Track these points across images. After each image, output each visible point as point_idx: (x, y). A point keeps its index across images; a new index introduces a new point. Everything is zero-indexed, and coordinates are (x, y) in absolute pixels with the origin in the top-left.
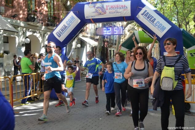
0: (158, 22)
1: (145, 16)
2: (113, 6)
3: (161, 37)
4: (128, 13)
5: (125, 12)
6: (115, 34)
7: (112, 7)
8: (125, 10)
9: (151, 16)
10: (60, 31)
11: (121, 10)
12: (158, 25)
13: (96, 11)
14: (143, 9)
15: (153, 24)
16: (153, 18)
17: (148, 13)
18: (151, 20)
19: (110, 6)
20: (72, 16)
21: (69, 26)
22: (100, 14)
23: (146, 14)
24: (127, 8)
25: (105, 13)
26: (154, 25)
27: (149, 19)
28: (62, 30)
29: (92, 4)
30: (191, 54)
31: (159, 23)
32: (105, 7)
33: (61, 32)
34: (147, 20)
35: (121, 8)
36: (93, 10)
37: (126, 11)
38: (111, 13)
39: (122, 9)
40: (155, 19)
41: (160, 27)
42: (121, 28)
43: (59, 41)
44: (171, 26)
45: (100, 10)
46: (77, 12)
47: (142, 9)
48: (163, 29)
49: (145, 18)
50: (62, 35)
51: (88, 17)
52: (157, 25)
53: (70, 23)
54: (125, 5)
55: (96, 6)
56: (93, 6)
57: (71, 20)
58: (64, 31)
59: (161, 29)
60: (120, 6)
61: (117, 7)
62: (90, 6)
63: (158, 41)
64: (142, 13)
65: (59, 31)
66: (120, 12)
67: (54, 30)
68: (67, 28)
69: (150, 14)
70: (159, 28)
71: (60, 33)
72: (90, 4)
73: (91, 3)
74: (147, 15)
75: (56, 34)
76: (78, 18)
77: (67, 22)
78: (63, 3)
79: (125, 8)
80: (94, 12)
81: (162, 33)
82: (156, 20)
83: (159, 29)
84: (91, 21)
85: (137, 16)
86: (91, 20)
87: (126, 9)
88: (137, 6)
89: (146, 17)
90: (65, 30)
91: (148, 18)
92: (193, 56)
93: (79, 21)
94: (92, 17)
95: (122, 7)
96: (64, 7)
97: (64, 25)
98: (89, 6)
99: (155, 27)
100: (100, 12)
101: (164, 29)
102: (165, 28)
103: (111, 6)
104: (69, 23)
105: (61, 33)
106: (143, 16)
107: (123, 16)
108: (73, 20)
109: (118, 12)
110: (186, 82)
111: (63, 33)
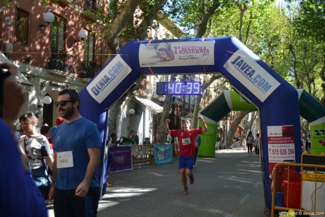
1: (237, 66)
2: (185, 48)
3: (263, 101)
4: (210, 60)
5: (204, 59)
6: (188, 93)
7: (184, 50)
8: (205, 55)
9: (248, 65)
10: (98, 85)
11: (198, 55)
12: (259, 80)
13: (158, 55)
14: (235, 53)
15: (251, 79)
16: (250, 70)
17: (242, 61)
18: (248, 72)
19: (181, 47)
20: (119, 62)
21: (112, 77)
22: (165, 60)
23: (239, 62)
24: (208, 51)
25: (173, 58)
26: (252, 80)
27: (244, 70)
28: (102, 84)
29: (152, 44)
30: (316, 131)
31: (259, 79)
32: (173, 49)
33: (100, 87)
34: (241, 72)
35: (199, 51)
36: (153, 53)
37: (206, 56)
38: (183, 59)
39: (200, 54)
40: (254, 71)
41: (262, 84)
42: (199, 84)
43: (96, 101)
44: (280, 84)
45: (165, 55)
46: (128, 55)
47: (233, 54)
48: (266, 87)
50: (101, 91)
51: (144, 64)
52: (257, 81)
53: (115, 74)
54: (205, 47)
55: (159, 48)
56: (153, 46)
57: (116, 69)
58: (104, 85)
59: (263, 88)
60: (197, 49)
61: (193, 49)
62: (148, 46)
63: (258, 108)
64: (233, 61)
65: (96, 85)
66: (197, 58)
67: (88, 83)
68: (109, 81)
69: (245, 63)
70: (260, 86)
71: (99, 88)
72: (149, 44)
73: (151, 42)
74: (241, 64)
75: (92, 89)
76: (127, 65)
77: (111, 70)
78: (108, 42)
79: (206, 51)
80: (154, 57)
82: (255, 73)
83: (261, 87)
84: (149, 71)
85: (225, 66)
86: (150, 69)
87: (206, 53)
88: (224, 48)
89: (239, 67)
90: (106, 85)
91: (242, 69)
92: (320, 134)
93: (130, 70)
94: (150, 64)
95: (201, 49)
96: (110, 47)
97: (105, 76)
98: (147, 48)
99: (254, 83)
100: (165, 57)
103: (183, 48)
104: (113, 73)
105: (100, 89)
106: (235, 65)
107: (201, 64)
108: (119, 69)
109: (194, 58)
110: (304, 177)
111: (102, 88)
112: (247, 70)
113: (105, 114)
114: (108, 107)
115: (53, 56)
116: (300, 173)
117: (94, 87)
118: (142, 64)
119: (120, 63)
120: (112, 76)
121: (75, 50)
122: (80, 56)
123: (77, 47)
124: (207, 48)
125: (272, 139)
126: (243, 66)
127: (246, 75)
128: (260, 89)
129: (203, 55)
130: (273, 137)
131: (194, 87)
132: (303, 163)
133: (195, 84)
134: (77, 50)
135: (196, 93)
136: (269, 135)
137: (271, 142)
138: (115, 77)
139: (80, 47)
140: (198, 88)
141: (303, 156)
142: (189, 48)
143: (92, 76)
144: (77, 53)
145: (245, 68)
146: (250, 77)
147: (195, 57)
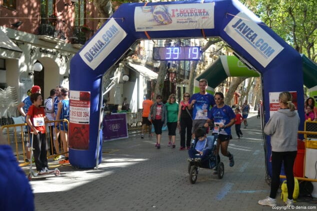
0: (261, 39)
1: (238, 30)
2: (184, 11)
3: (265, 67)
4: (209, 24)
5: (203, 22)
7: (182, 13)
8: (204, 18)
9: (249, 29)
10: (92, 50)
11: (197, 18)
12: (261, 45)
13: (155, 19)
15: (252, 43)
16: (252, 34)
17: (244, 24)
18: (249, 36)
20: (113, 26)
22: (162, 24)
23: (240, 26)
24: (207, 14)
25: (170, 22)
26: (254, 44)
28: (96, 50)
29: (148, 7)
31: (261, 43)
32: (170, 12)
33: (94, 53)
34: (242, 36)
35: (198, 14)
36: (150, 16)
37: (206, 19)
38: (181, 22)
39: (199, 16)
40: (255, 35)
41: (265, 48)
42: (197, 48)
43: (89, 67)
44: (283, 48)
45: (162, 18)
46: (123, 19)
47: (234, 17)
48: (269, 52)
49: (239, 32)
50: (95, 57)
51: (140, 29)
52: (259, 45)
53: (110, 39)
54: (204, 10)
55: (155, 10)
56: (149, 9)
57: (110, 34)
58: (98, 50)
59: (265, 52)
60: (196, 11)
61: (192, 12)
62: (144, 9)
63: (260, 74)
64: (234, 24)
65: (90, 51)
66: (196, 22)
67: (80, 50)
68: (103, 46)
69: (247, 27)
70: (263, 50)
71: (92, 54)
72: (145, 7)
73: (147, 5)
74: (242, 28)
75: (85, 55)
76: (122, 29)
77: (104, 35)
78: (100, 5)
79: (205, 14)
80: (151, 21)
81: (267, 58)
82: (257, 37)
83: (263, 52)
84: (146, 36)
86: (146, 33)
87: (206, 16)
88: (225, 11)
89: (240, 30)
90: (100, 50)
91: (244, 32)
93: (125, 35)
94: (147, 28)
95: (200, 12)
96: (102, 11)
97: (99, 41)
98: (143, 11)
99: (255, 48)
100: (161, 20)
101: (272, 53)
102: (273, 51)
103: (180, 11)
104: (107, 38)
105: (94, 55)
106: (236, 28)
107: (201, 28)
108: (114, 33)
109: (192, 22)
110: (307, 144)
111: (96, 54)
112: (249, 34)
113: (99, 81)
114: (103, 73)
115: (43, 21)
116: (304, 140)
117: (87, 53)
118: (138, 29)
119: (115, 27)
120: (106, 41)
121: (65, 14)
122: (70, 20)
123: (67, 11)
124: (206, 11)
125: (274, 105)
126: (244, 30)
127: (248, 39)
128: (262, 54)
129: (202, 18)
130: (276, 104)
131: (193, 53)
132: (307, 130)
133: (194, 48)
134: (68, 13)
135: (195, 58)
136: (271, 102)
137: (273, 108)
138: (109, 42)
139: (70, 11)
140: (197, 53)
141: (307, 123)
142: (187, 11)
143: (84, 42)
144: (67, 17)
145: (246, 32)
146: (252, 41)
147: (193, 20)
